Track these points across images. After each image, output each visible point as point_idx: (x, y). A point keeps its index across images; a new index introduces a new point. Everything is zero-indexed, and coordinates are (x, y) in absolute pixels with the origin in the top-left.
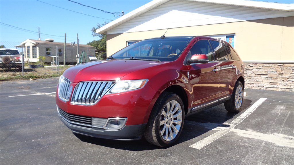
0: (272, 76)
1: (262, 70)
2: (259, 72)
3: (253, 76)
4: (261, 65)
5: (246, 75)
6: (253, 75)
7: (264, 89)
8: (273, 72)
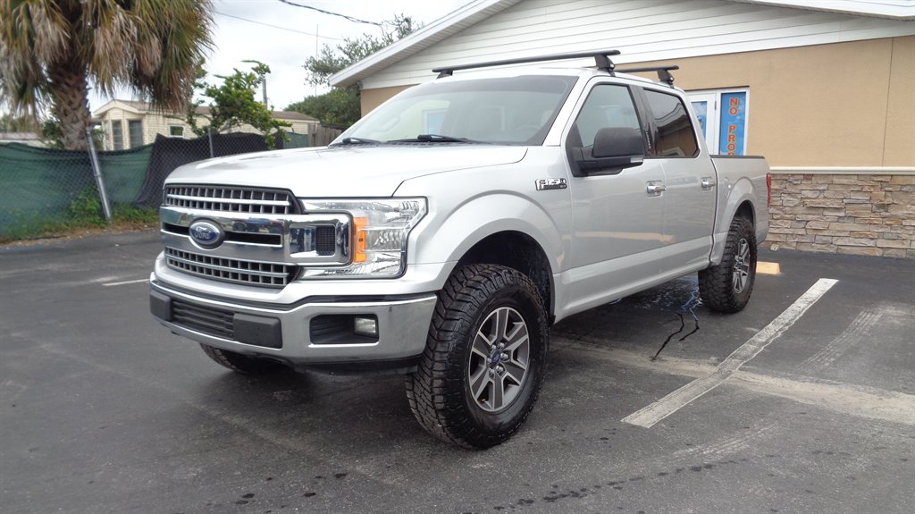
0: (856, 213)
1: (826, 194)
2: (817, 201)
3: (801, 212)
4: (826, 181)
5: (781, 210)
6: (800, 210)
7: (832, 250)
8: (858, 202)
